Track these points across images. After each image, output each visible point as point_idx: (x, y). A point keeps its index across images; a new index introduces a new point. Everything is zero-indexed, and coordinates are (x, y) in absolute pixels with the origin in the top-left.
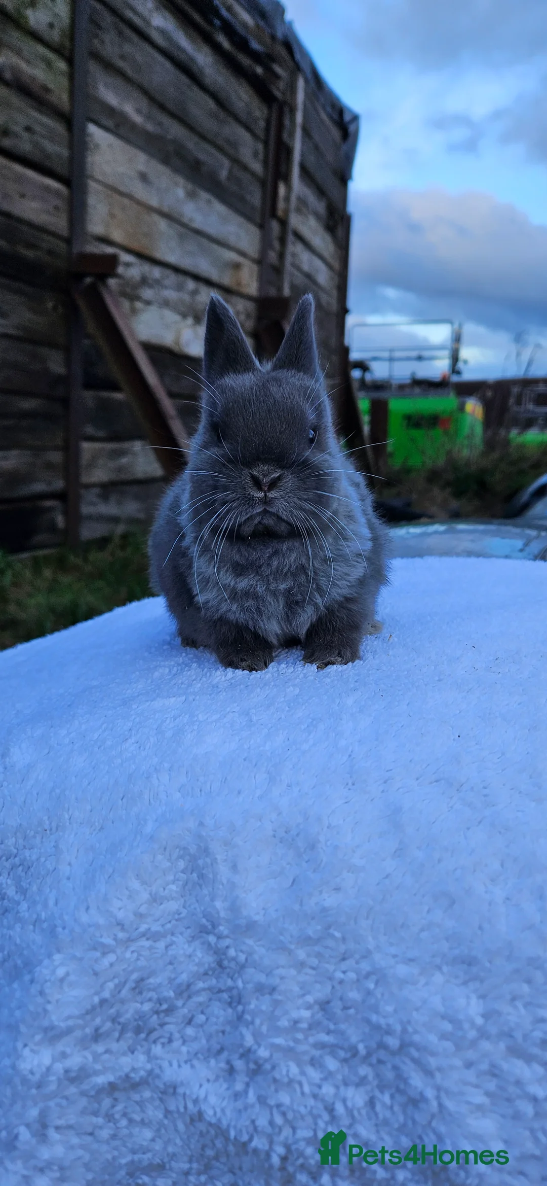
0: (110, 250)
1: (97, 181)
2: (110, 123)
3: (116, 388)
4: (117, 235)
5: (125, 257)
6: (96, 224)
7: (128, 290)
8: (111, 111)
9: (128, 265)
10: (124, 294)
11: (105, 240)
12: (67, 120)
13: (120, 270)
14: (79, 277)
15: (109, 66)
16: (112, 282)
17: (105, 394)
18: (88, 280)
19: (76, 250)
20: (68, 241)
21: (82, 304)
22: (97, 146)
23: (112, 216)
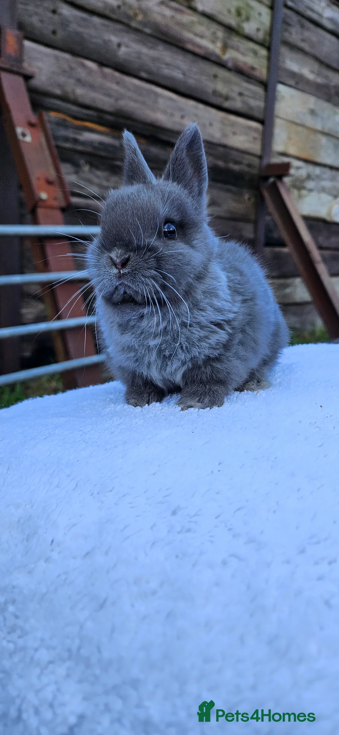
0: (286, 160)
1: (281, 118)
2: (292, 82)
3: (283, 245)
4: (292, 151)
5: (296, 163)
6: (279, 145)
7: (298, 184)
8: (293, 75)
9: (298, 168)
10: (295, 186)
11: (284, 154)
12: (265, 85)
13: (292, 171)
14: (266, 178)
15: (293, 47)
16: (286, 180)
17: (277, 249)
18: (271, 180)
19: (265, 162)
20: (260, 157)
21: (266, 195)
22: (283, 97)
23: (290, 138)
